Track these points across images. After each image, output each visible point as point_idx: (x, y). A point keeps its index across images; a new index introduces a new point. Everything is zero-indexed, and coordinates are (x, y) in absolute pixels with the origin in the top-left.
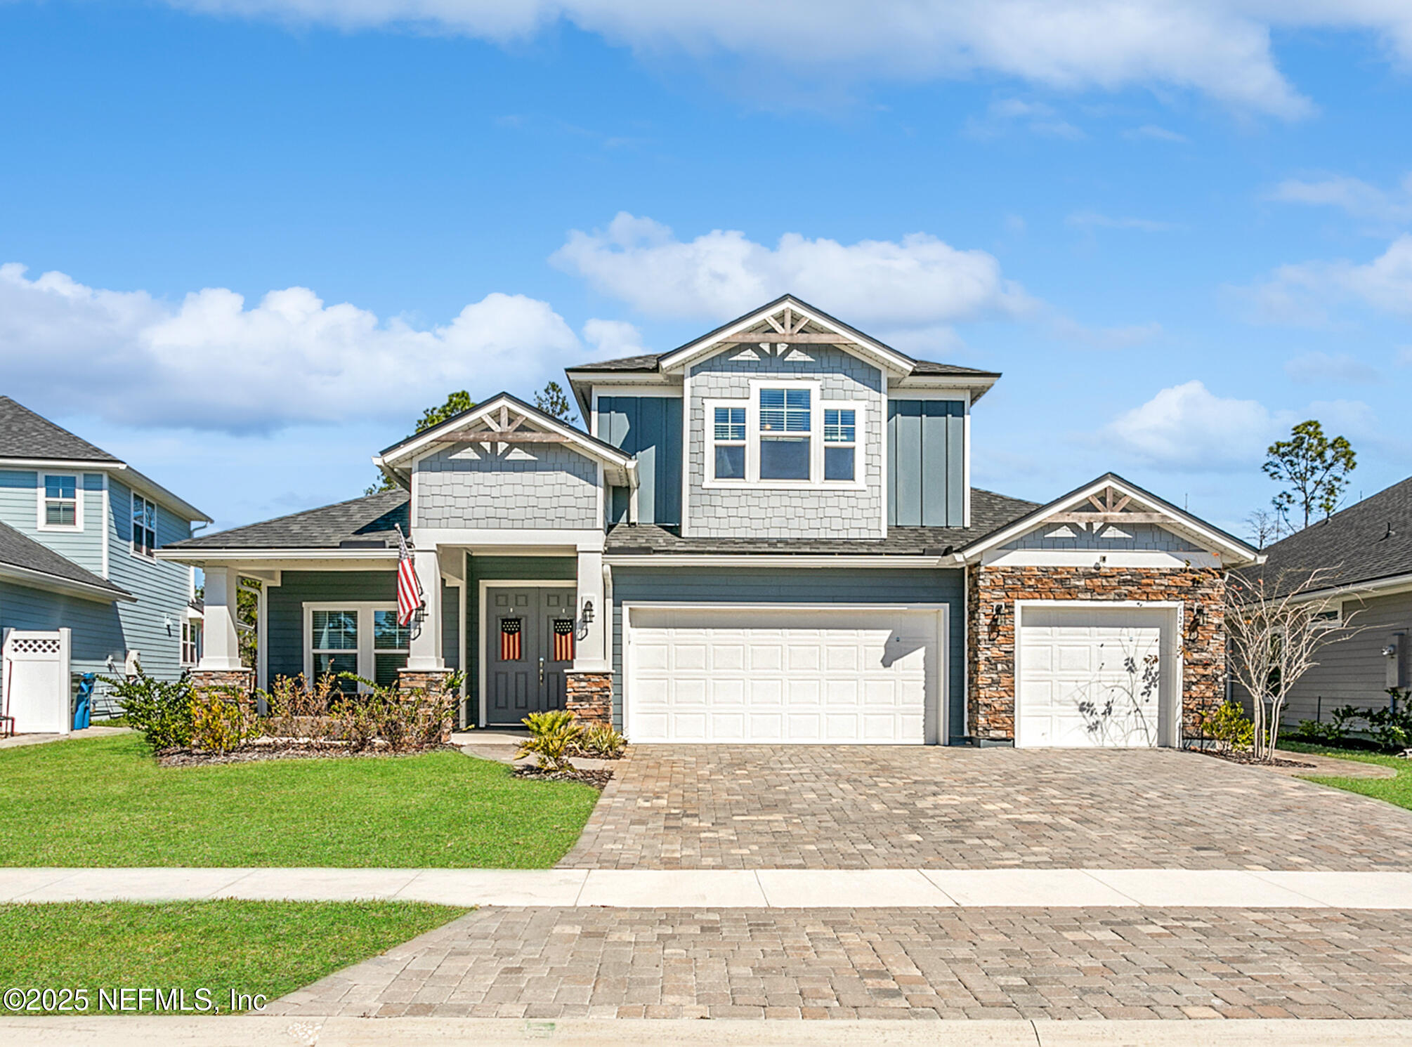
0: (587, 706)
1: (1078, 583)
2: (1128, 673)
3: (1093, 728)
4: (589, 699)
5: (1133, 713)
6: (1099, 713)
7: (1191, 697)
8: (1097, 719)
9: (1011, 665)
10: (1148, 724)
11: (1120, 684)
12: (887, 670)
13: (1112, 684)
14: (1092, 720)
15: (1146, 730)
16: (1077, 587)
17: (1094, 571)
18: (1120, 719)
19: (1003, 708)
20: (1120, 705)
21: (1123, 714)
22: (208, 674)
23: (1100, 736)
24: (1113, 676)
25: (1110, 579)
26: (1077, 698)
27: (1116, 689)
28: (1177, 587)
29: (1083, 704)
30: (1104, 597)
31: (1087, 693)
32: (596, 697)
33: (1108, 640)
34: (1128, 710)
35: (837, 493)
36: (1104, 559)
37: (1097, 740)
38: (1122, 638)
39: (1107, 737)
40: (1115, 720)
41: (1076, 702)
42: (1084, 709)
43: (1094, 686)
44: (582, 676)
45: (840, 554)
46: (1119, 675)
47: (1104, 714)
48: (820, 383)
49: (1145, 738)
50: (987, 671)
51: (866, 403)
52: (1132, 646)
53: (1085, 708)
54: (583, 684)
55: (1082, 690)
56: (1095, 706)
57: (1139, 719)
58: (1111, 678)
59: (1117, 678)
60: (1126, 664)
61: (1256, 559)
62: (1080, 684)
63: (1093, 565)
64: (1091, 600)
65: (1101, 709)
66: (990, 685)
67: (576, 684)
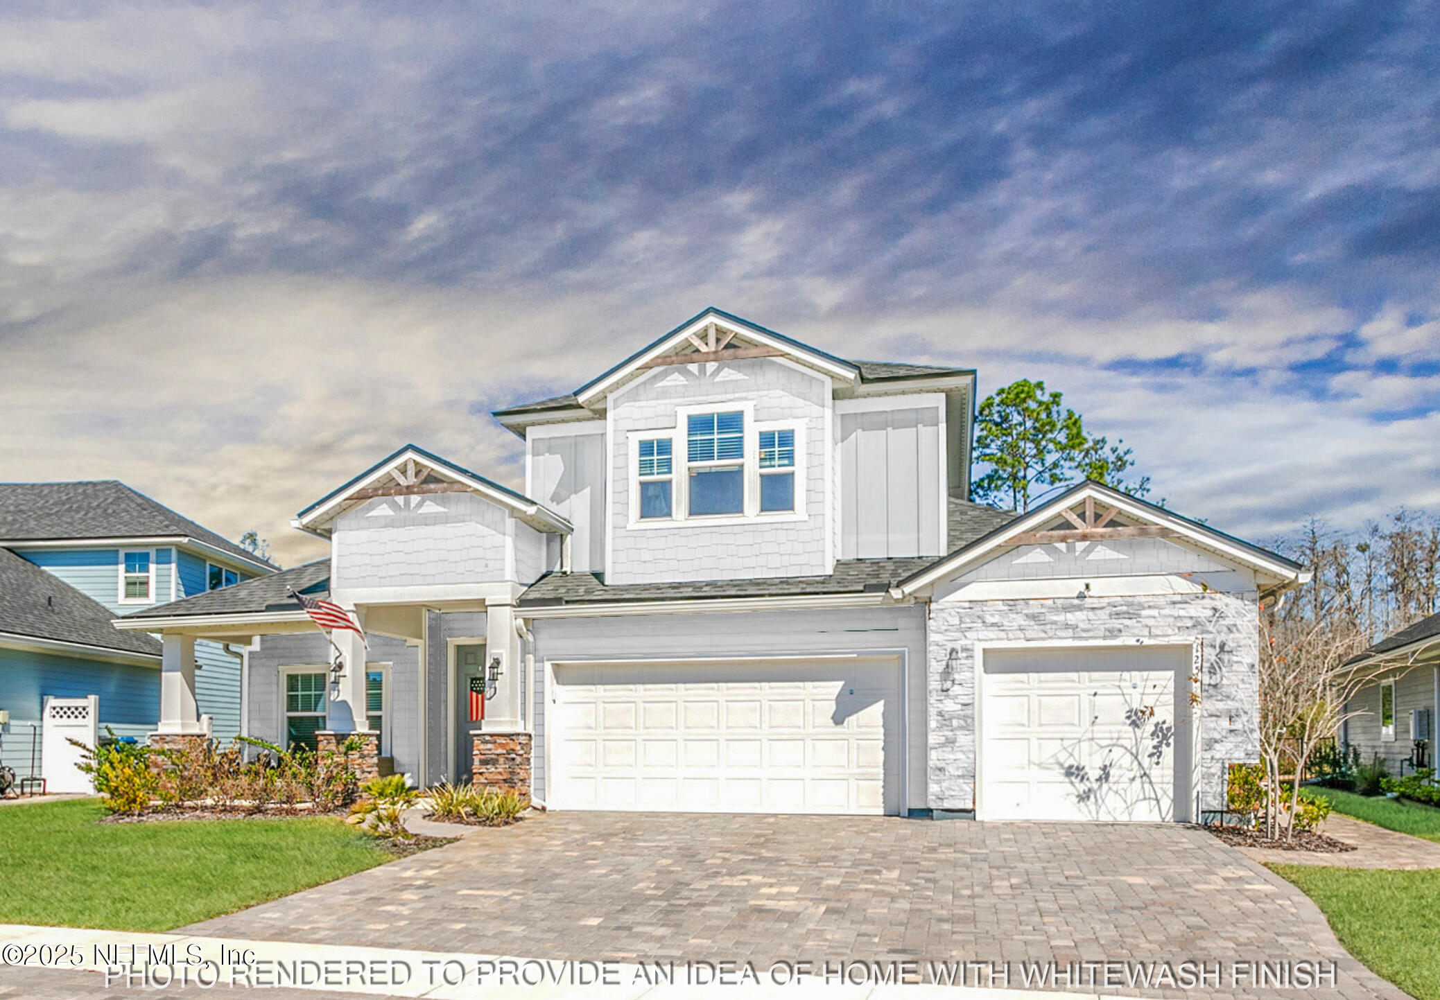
0: (493, 769)
1: (1055, 618)
2: (1130, 729)
3: (1083, 797)
4: (494, 762)
5: (1138, 780)
6: (1092, 779)
7: (1212, 758)
8: (1089, 785)
9: (969, 721)
10: (1160, 793)
11: (1120, 742)
12: (839, 729)
13: (1110, 742)
14: (1082, 787)
15: (1157, 800)
16: (1055, 623)
17: (1076, 602)
18: (1121, 786)
19: (960, 773)
20: (1120, 767)
21: (1125, 779)
22: (163, 738)
23: (1093, 808)
24: (1110, 732)
25: (1098, 612)
26: (1062, 760)
27: (1114, 749)
28: (1191, 618)
29: (1071, 767)
30: (1091, 634)
31: (1076, 753)
32: (502, 760)
33: (1104, 687)
34: (1131, 775)
35: (774, 526)
36: (1087, 586)
37: (1090, 812)
38: (1122, 684)
39: (1103, 807)
40: (1114, 788)
41: (1061, 765)
42: (1072, 774)
43: (1085, 746)
44: (488, 738)
45: (771, 595)
46: (1119, 732)
47: (1099, 779)
48: (754, 402)
49: (1156, 810)
50: (940, 728)
51: (807, 420)
52: (1136, 694)
53: (1074, 772)
54: (489, 746)
55: (1070, 750)
56: (1087, 769)
57: (1147, 786)
58: (1108, 735)
59: (1116, 735)
60: (1128, 717)
61: (1297, 577)
62: (1066, 743)
63: (1075, 595)
64: (1074, 638)
65: (1094, 774)
66: (942, 745)
67: (482, 747)
